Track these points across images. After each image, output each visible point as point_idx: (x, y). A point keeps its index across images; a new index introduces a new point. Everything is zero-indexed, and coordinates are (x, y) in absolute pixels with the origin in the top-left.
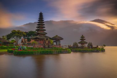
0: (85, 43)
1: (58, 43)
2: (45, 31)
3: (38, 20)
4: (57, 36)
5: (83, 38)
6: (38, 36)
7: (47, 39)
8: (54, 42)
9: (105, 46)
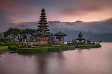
0: (83, 40)
1: (61, 39)
2: (47, 28)
3: (40, 17)
4: (60, 32)
5: (80, 35)
6: (41, 33)
7: (52, 35)
8: (56, 38)
9: (101, 42)
